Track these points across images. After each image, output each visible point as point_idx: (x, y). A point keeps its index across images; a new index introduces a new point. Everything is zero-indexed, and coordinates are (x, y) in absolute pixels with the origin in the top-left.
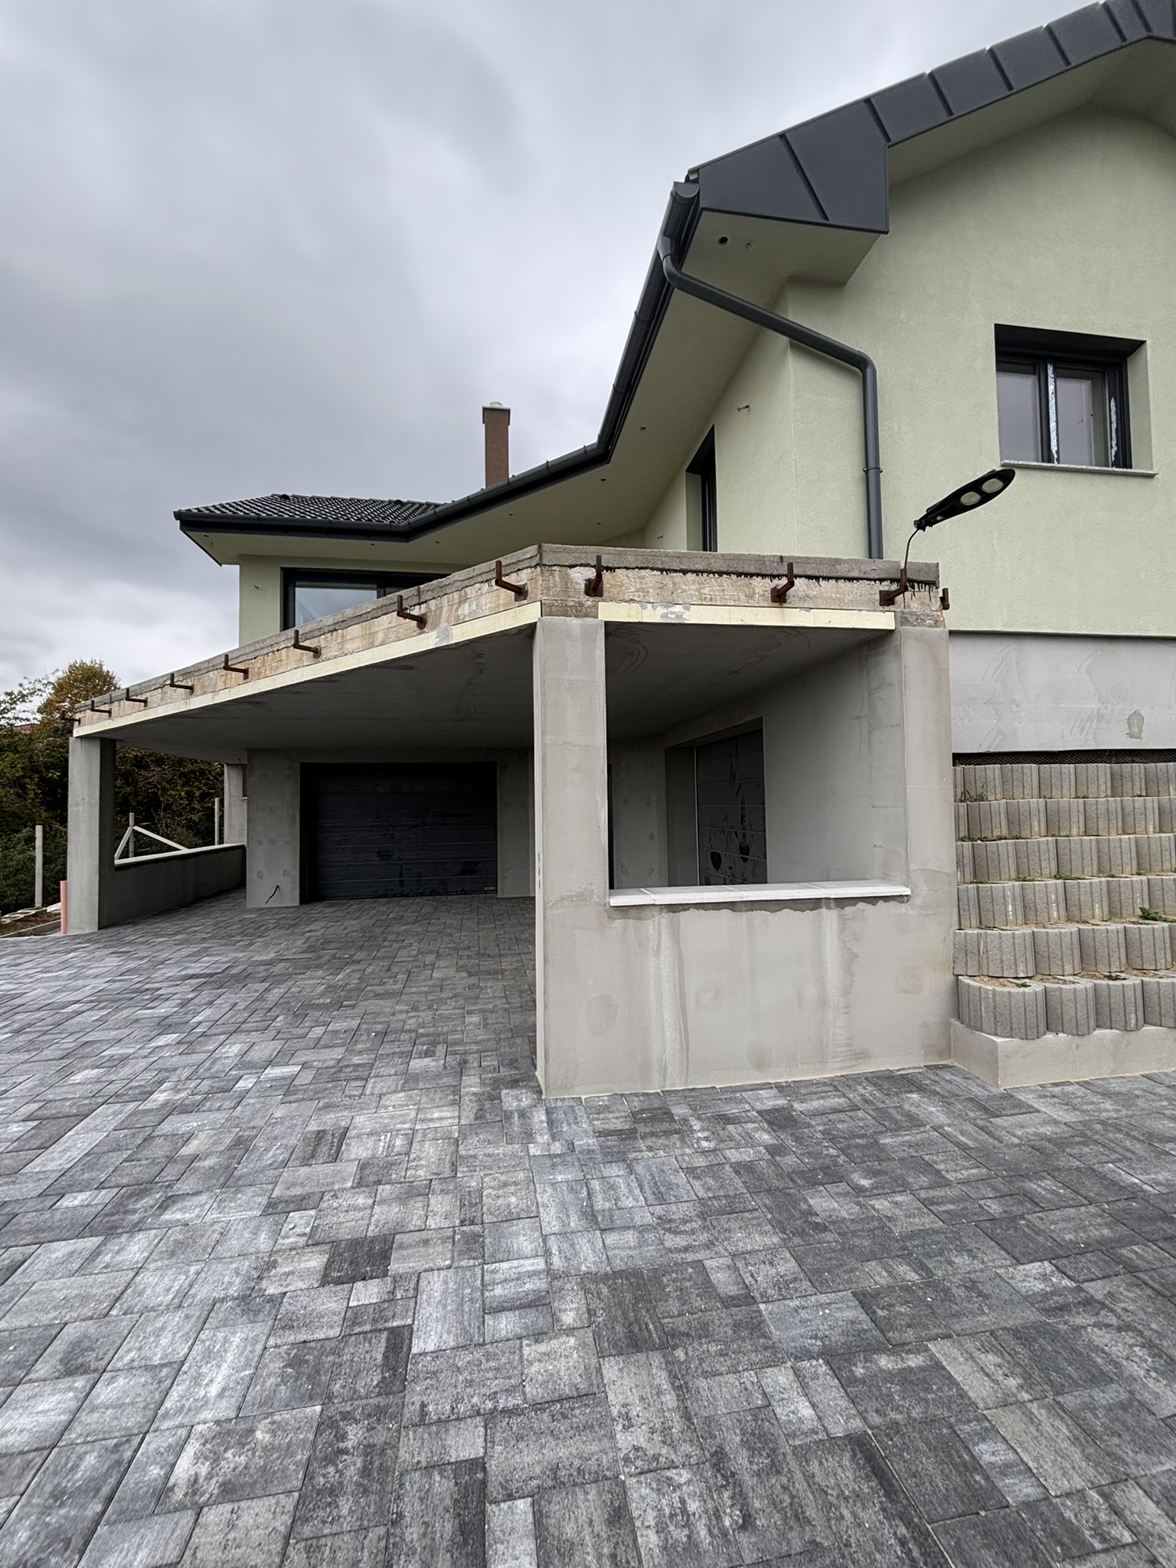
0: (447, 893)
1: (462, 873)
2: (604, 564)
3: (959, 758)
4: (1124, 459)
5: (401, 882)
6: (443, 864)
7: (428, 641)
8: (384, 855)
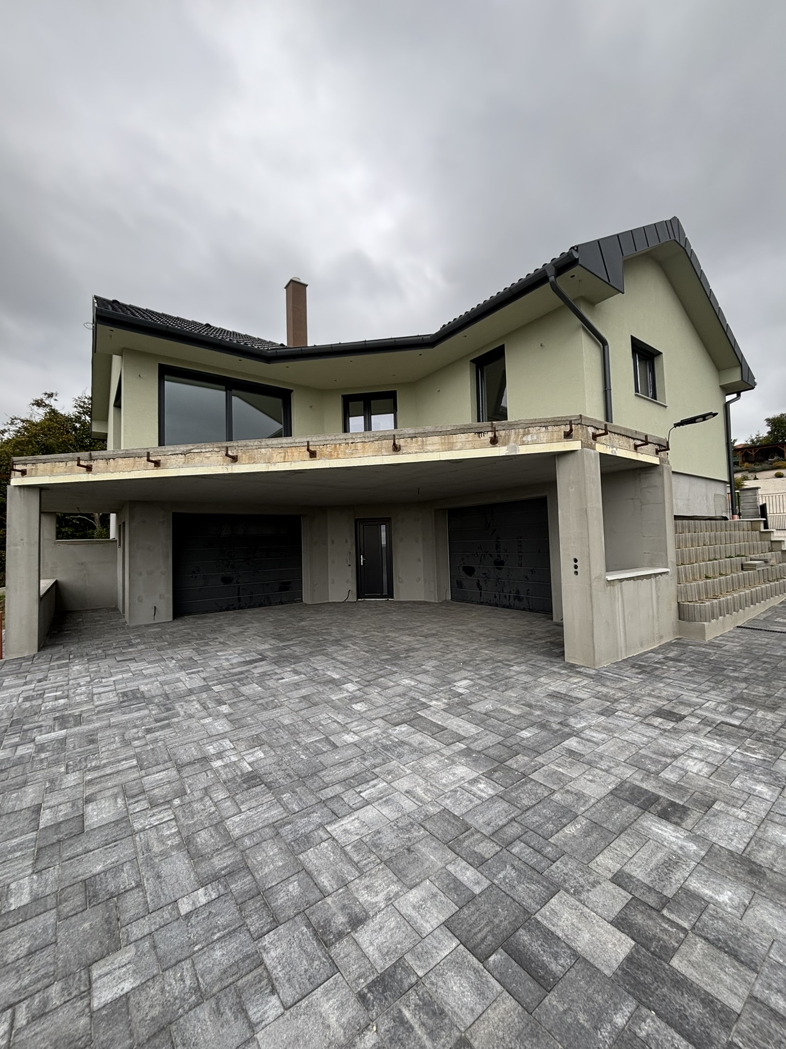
0: (270, 604)
1: (281, 589)
2: (608, 429)
3: (675, 517)
4: (655, 397)
5: (239, 599)
6: (268, 584)
7: (500, 451)
8: (226, 580)
